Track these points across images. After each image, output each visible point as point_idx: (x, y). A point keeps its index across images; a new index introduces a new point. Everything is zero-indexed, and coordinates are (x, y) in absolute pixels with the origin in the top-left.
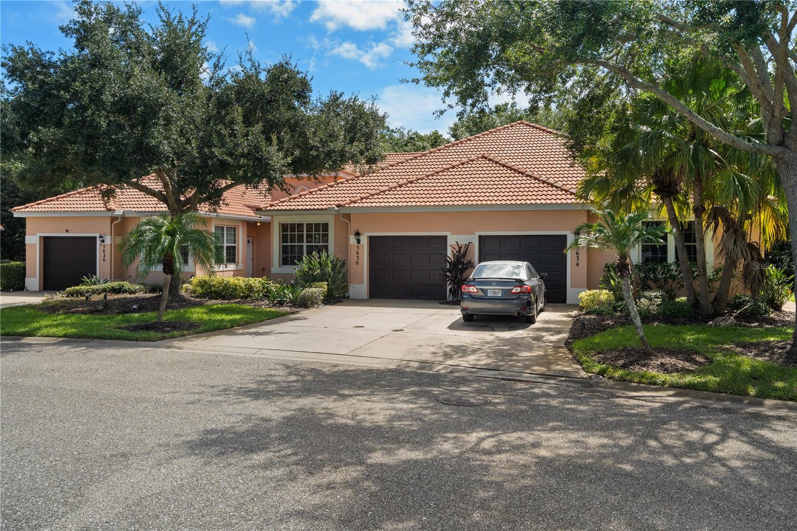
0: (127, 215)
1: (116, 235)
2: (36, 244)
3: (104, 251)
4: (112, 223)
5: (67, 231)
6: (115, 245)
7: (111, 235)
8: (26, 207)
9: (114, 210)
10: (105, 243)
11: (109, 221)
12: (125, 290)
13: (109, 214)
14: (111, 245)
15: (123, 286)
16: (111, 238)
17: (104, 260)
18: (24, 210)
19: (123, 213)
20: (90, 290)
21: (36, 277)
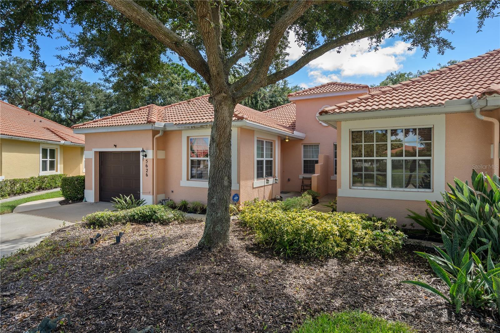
0: (168, 129)
1: (158, 149)
2: (92, 159)
3: (147, 166)
4: (153, 137)
5: (115, 146)
6: (158, 160)
7: (153, 149)
8: (84, 125)
9: (154, 122)
10: (147, 158)
11: (151, 134)
12: (157, 218)
13: (149, 127)
14: (153, 159)
15: (155, 212)
16: (153, 152)
17: (147, 175)
18: (82, 127)
19: (165, 126)
20: (113, 219)
21: (92, 189)
